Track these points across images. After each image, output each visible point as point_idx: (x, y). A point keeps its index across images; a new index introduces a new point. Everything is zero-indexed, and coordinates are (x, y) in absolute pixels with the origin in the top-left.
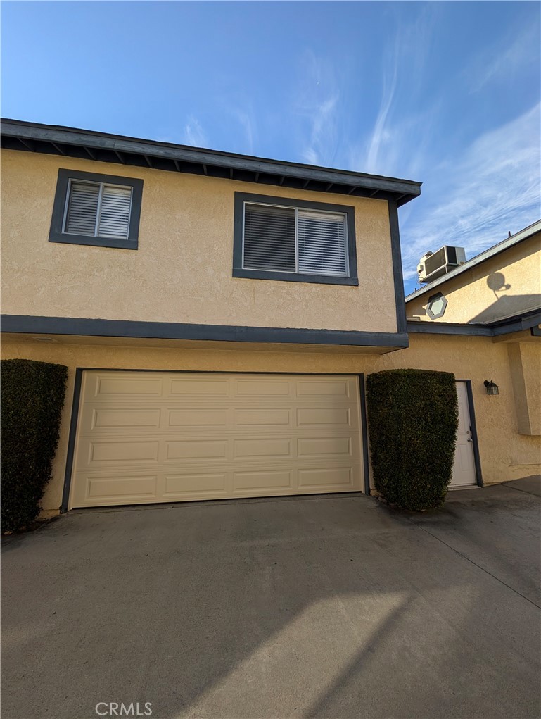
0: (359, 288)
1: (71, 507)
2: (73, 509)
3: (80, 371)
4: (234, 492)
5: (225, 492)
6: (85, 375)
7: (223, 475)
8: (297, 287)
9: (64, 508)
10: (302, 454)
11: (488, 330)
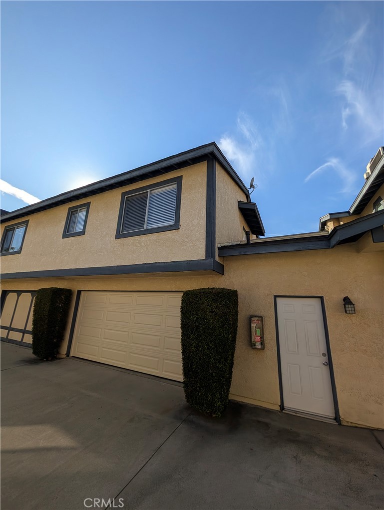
0: (180, 230)
1: (71, 355)
2: (72, 356)
3: (79, 292)
4: (129, 365)
5: (125, 364)
6: (83, 293)
7: (124, 353)
8: (143, 238)
9: (68, 354)
10: (166, 348)
11: (324, 242)
